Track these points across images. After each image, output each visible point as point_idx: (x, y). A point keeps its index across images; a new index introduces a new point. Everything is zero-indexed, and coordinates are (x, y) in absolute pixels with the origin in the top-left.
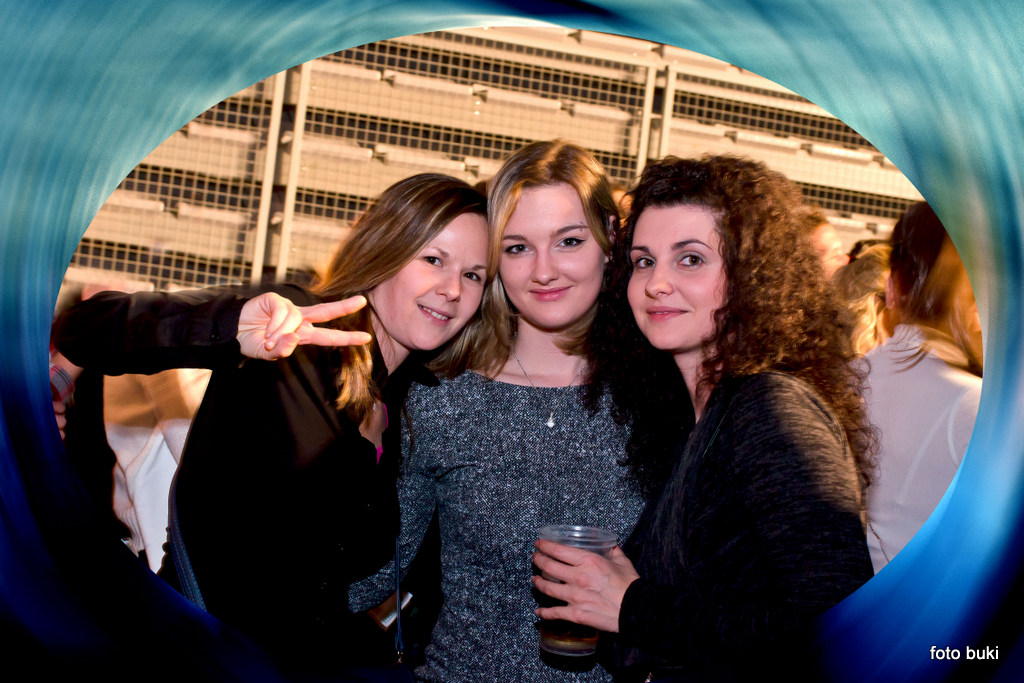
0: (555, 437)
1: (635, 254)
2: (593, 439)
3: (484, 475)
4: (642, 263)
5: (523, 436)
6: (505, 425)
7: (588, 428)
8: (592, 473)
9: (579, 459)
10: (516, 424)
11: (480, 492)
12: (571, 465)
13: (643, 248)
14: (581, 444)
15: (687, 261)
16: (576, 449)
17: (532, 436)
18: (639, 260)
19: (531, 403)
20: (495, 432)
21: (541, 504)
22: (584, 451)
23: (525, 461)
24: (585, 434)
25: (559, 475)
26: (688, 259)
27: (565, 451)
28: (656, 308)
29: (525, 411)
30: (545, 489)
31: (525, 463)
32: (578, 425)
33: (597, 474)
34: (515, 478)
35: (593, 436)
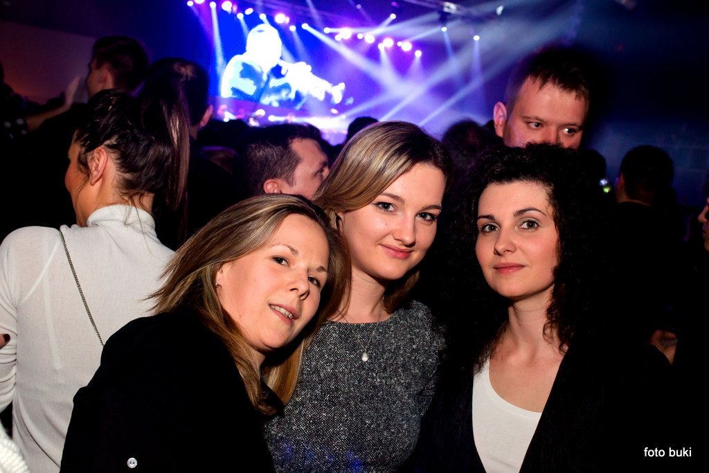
0: (359, 368)
1: (482, 221)
2: (385, 369)
3: (302, 404)
4: (487, 229)
5: (335, 367)
6: (321, 356)
7: (382, 360)
8: (384, 399)
9: (375, 387)
10: (329, 355)
11: (299, 419)
12: (370, 392)
13: (490, 217)
14: (376, 374)
15: (525, 226)
16: (373, 378)
17: (342, 367)
18: (484, 227)
19: (341, 337)
20: (314, 363)
21: (349, 429)
22: (379, 380)
23: (337, 390)
24: (380, 366)
25: (361, 402)
26: (526, 224)
27: (366, 381)
28: (503, 264)
29: (335, 344)
30: (352, 416)
31: (337, 391)
32: (375, 357)
33: (388, 400)
34: (329, 407)
35: (385, 367)
